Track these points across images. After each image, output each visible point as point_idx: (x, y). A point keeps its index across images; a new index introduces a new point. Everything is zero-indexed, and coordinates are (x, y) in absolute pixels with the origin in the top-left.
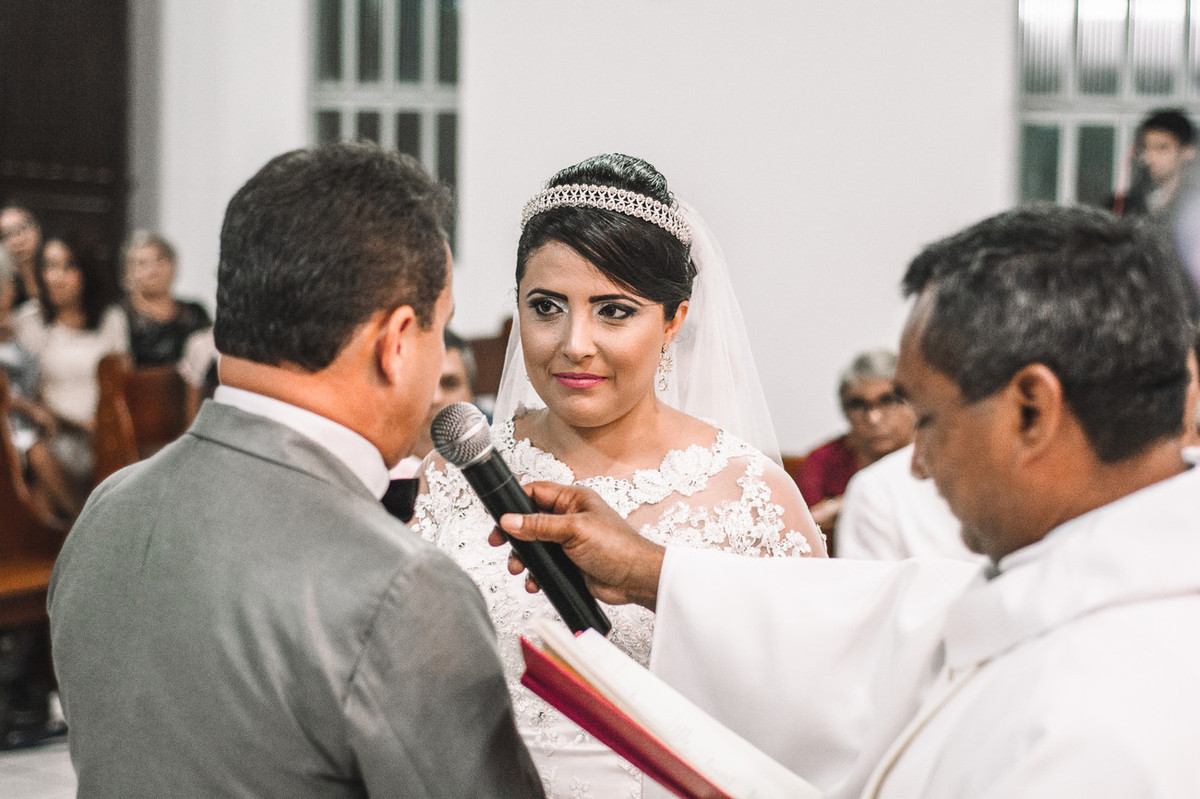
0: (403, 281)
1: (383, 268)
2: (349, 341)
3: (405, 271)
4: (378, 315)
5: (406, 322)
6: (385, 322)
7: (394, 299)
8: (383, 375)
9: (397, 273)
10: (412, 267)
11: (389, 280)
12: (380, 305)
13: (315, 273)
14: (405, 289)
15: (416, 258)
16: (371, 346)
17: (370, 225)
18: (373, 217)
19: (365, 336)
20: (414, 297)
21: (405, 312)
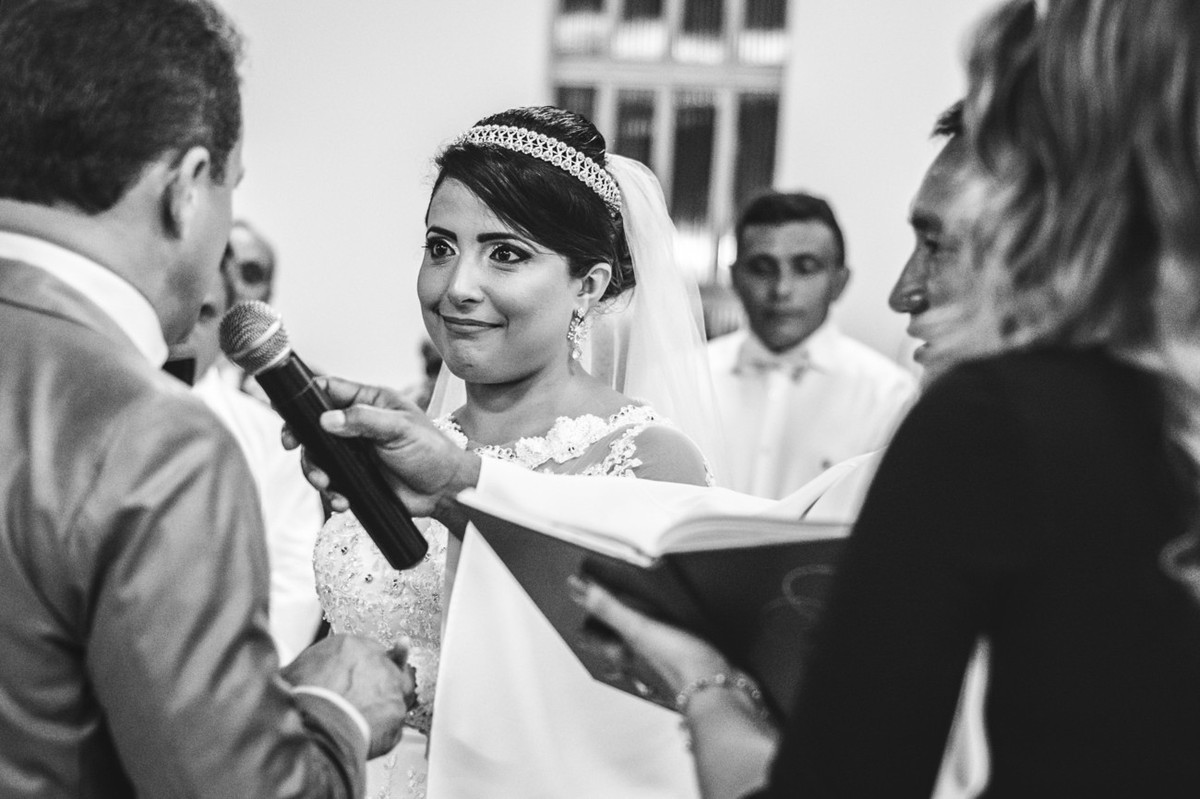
0: (198, 119)
1: (179, 100)
2: (136, 181)
3: (200, 108)
4: (169, 155)
5: (199, 167)
6: (176, 163)
7: (188, 138)
8: (168, 223)
9: (193, 108)
10: (208, 104)
11: (184, 114)
12: (172, 143)
13: (104, 101)
14: (200, 128)
15: (212, 95)
16: (159, 190)
17: (166, 51)
18: (169, 43)
19: (154, 176)
20: (209, 138)
21: (198, 154)
